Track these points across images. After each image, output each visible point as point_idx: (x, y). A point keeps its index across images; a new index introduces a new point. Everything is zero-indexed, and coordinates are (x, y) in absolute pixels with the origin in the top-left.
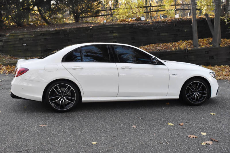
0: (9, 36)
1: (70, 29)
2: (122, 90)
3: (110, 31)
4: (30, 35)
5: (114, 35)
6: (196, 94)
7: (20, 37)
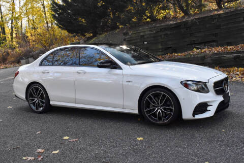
0: (132, 34)
1: (192, 20)
2: (79, 96)
4: (150, 31)
6: (159, 110)
7: (142, 34)
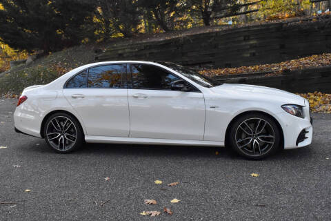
1: (184, 38)
3: (245, 37)
4: (131, 48)
5: (252, 42)
6: (255, 140)
7: (120, 52)
